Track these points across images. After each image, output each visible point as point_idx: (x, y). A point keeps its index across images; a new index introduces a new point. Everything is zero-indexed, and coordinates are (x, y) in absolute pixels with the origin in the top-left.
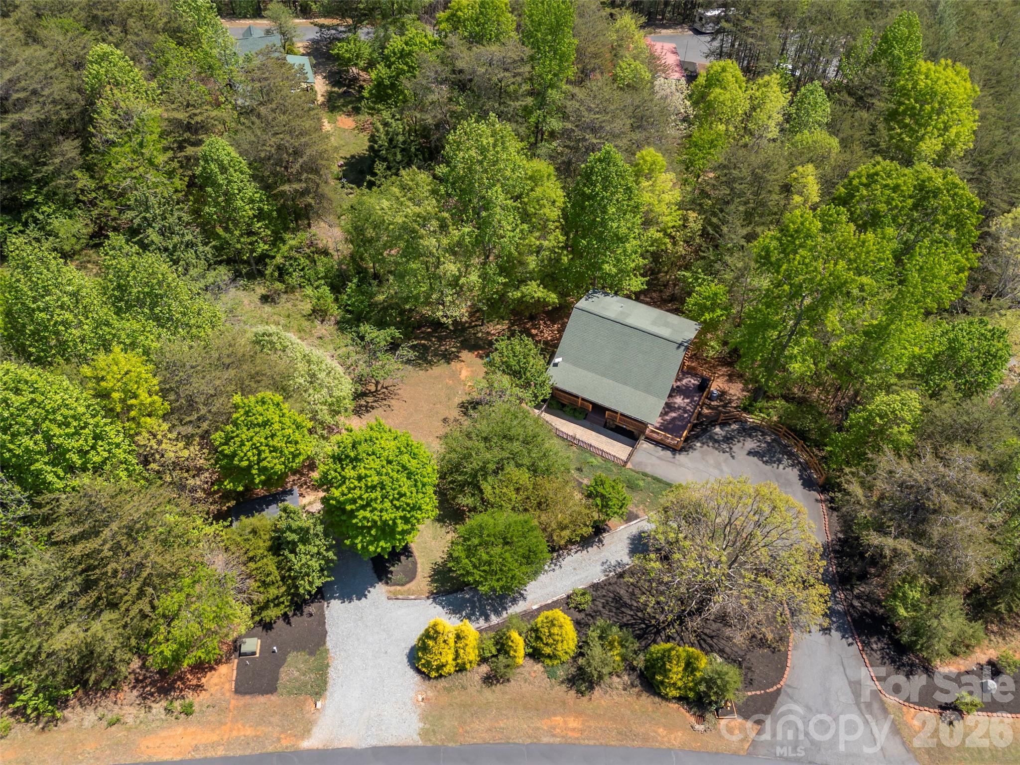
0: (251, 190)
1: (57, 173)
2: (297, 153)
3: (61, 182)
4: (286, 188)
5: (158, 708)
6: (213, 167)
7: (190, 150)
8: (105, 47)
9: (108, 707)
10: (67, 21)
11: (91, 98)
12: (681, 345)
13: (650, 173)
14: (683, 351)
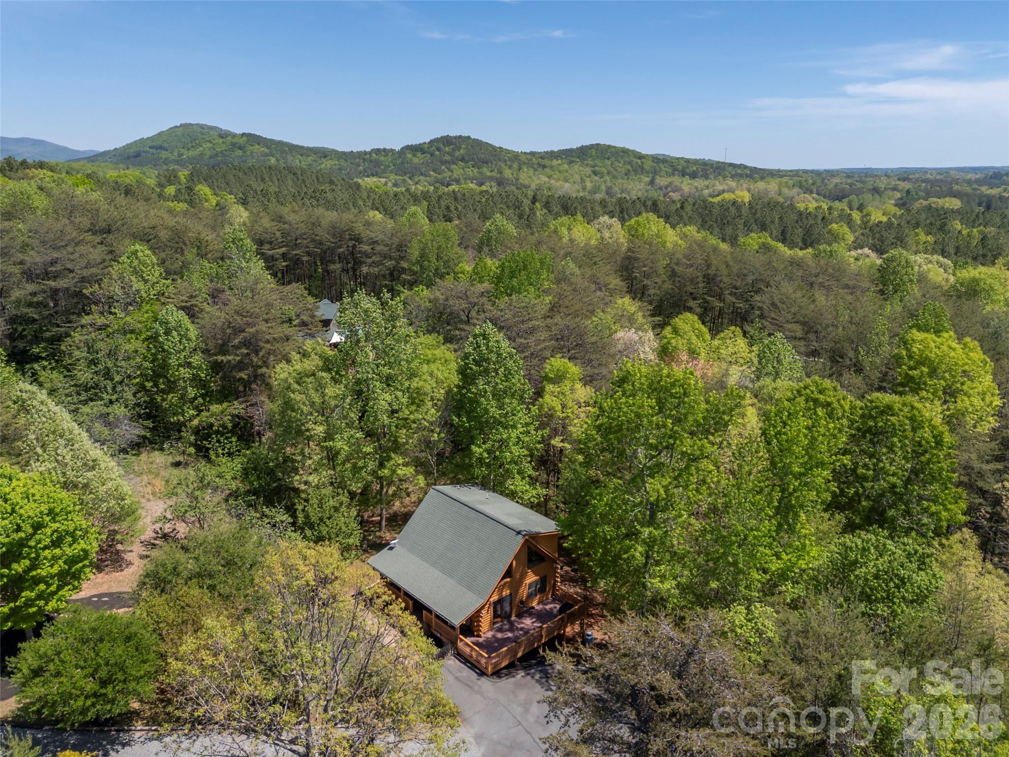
8: (138, 247)
12: (519, 533)
13: (558, 379)
14: (520, 540)
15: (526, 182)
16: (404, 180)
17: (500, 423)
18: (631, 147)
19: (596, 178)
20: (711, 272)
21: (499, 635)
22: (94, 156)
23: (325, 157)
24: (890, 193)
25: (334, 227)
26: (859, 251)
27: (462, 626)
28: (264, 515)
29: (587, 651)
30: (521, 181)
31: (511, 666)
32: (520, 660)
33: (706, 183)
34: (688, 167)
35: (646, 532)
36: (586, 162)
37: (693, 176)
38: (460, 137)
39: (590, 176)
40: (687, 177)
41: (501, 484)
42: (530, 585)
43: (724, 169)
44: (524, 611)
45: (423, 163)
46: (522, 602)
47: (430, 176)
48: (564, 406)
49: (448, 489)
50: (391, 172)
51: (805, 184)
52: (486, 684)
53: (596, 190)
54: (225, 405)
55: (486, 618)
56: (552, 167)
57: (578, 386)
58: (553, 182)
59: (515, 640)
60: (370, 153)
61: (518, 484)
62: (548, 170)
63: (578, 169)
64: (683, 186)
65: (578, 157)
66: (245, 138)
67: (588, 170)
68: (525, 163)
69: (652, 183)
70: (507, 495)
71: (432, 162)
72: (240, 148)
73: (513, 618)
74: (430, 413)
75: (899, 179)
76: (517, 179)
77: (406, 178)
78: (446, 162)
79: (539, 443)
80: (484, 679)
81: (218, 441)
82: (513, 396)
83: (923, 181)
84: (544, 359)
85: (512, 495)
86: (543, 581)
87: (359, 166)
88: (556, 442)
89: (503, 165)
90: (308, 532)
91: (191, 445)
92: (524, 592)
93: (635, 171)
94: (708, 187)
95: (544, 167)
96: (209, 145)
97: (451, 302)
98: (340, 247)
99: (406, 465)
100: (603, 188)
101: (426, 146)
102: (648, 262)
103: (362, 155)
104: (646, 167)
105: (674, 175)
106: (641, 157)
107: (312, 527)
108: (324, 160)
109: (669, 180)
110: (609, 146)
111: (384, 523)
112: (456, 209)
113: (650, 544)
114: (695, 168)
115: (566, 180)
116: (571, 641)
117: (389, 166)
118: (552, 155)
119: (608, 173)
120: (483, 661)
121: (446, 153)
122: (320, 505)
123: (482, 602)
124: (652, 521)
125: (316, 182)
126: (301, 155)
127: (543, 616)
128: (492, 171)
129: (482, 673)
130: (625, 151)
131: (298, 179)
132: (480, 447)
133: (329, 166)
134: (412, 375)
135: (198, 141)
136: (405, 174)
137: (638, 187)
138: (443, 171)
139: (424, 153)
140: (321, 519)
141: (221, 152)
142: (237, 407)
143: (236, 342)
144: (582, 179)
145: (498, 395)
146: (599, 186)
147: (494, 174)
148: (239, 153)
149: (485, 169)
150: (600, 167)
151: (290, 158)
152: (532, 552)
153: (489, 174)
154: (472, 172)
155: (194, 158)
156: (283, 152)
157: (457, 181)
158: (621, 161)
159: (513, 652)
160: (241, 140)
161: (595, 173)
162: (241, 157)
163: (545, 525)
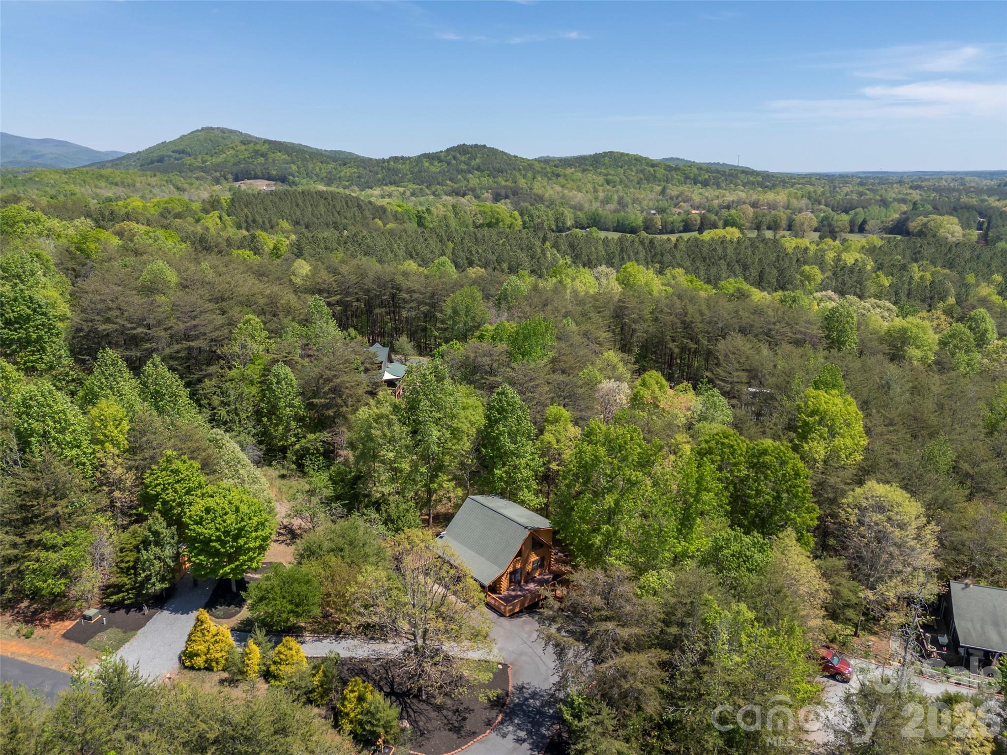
0: (296, 400)
8: (251, 316)
12: (526, 528)
13: (557, 420)
14: (527, 533)
15: (540, 192)
16: (421, 189)
17: (514, 454)
18: (644, 155)
19: (608, 187)
20: (688, 319)
21: (513, 593)
22: (118, 159)
23: (345, 164)
24: (896, 205)
25: (379, 279)
26: (824, 293)
27: (490, 586)
28: (363, 514)
30: (535, 190)
31: (520, 611)
32: (526, 608)
33: (717, 193)
34: (700, 175)
35: (605, 528)
36: (599, 170)
37: (705, 184)
38: (476, 146)
39: (602, 185)
40: (699, 185)
41: (515, 495)
42: (534, 563)
43: (736, 177)
44: (529, 578)
45: (440, 172)
46: (528, 573)
47: (447, 185)
48: (558, 441)
49: (478, 498)
50: (409, 181)
51: (813, 194)
52: (504, 621)
53: (607, 201)
54: (318, 434)
55: (505, 583)
56: (565, 176)
57: (570, 425)
58: (566, 191)
59: (524, 596)
60: (388, 161)
61: (527, 495)
62: (561, 179)
63: (591, 178)
64: (693, 196)
65: (592, 165)
66: (267, 146)
67: (601, 179)
68: (539, 172)
69: (663, 192)
70: (519, 503)
71: (448, 171)
72: (262, 155)
73: (522, 583)
74: (467, 445)
75: (911, 188)
76: (531, 189)
77: (424, 187)
78: (462, 171)
79: (541, 467)
80: (502, 619)
81: (311, 460)
82: (523, 435)
83: (935, 190)
84: (545, 406)
85: (522, 503)
86: (542, 559)
87: (377, 174)
88: (554, 466)
89: (517, 174)
90: (390, 526)
91: (294, 463)
92: (529, 568)
93: (648, 180)
94: (718, 197)
95: (558, 176)
96: (232, 152)
97: (480, 359)
98: (384, 295)
99: (449, 480)
100: (616, 197)
101: (443, 154)
102: (637, 311)
103: (381, 163)
104: (659, 175)
105: (685, 183)
106: (653, 164)
107: (392, 522)
108: (343, 168)
109: (681, 188)
110: (622, 154)
111: (431, 520)
112: (477, 252)
114: (707, 176)
115: (579, 190)
117: (406, 175)
118: (566, 162)
119: (621, 182)
120: (502, 607)
121: (462, 161)
122: (397, 507)
123: (502, 571)
124: (608, 521)
125: (345, 207)
126: (322, 162)
127: (541, 583)
128: (507, 181)
129: (502, 615)
130: (638, 159)
131: (329, 204)
132: (500, 469)
133: (348, 174)
134: (454, 417)
135: (221, 148)
136: (422, 183)
137: (650, 197)
138: (459, 181)
139: (440, 161)
140: (399, 517)
141: (244, 159)
142: (325, 435)
143: (326, 389)
144: (594, 188)
145: (512, 435)
146: (611, 196)
147: (509, 184)
148: (262, 160)
149: (500, 179)
150: (613, 175)
151: (310, 166)
152: (535, 540)
153: (503, 183)
154: (486, 181)
155: (218, 165)
156: (304, 159)
157: (473, 190)
158: (634, 169)
159: (523, 603)
160: (263, 147)
161: (608, 182)
162: (263, 164)
163: (543, 523)
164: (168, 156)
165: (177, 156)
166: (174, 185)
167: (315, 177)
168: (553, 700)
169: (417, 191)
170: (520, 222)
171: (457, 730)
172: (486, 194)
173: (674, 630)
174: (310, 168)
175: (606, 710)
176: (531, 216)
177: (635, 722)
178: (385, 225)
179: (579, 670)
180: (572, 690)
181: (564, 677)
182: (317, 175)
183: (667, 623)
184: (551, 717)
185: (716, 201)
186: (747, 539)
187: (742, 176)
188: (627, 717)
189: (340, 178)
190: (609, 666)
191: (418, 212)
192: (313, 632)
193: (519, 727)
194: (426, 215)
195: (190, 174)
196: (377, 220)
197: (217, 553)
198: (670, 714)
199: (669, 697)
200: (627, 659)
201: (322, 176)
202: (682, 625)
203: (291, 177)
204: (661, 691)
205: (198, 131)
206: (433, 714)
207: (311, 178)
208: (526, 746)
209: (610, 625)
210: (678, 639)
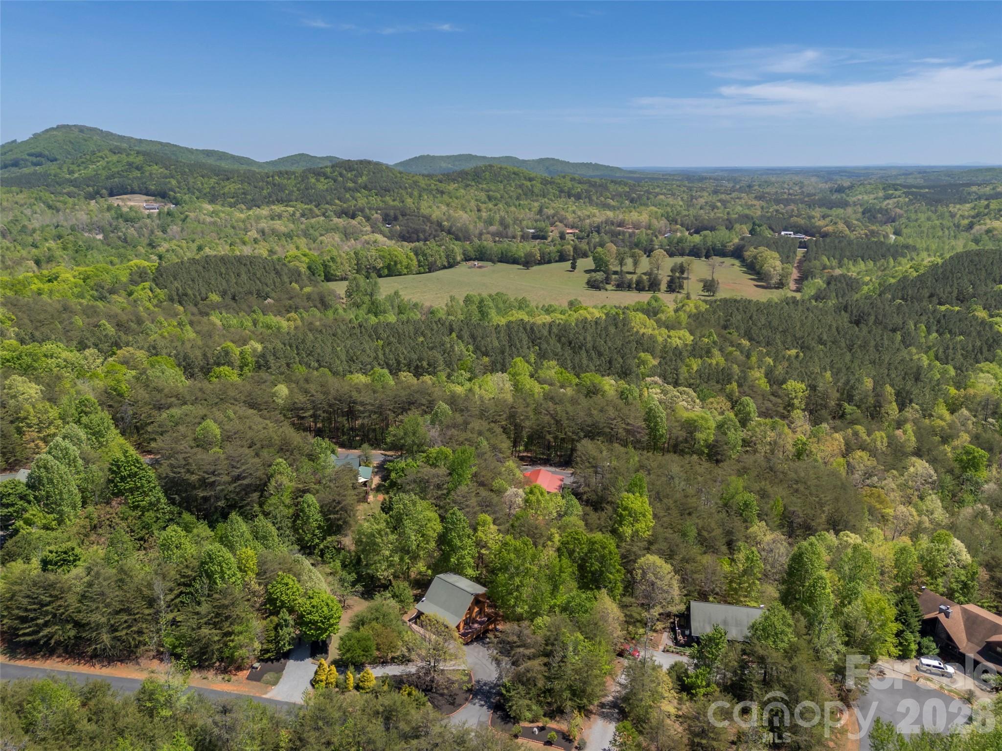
0: (318, 516)
1: (248, 504)
2: (339, 503)
3: (248, 508)
4: (332, 516)
5: (220, 677)
6: (306, 506)
7: (300, 499)
8: (281, 460)
9: (205, 673)
10: (272, 450)
11: (270, 477)
12: (471, 594)
13: (484, 523)
14: (473, 597)
15: (427, 212)
16: (311, 209)
17: (461, 548)
19: (490, 205)
21: (467, 631)
23: (228, 179)
26: (652, 379)
29: (497, 633)
30: (422, 211)
31: (472, 641)
32: (475, 639)
36: (481, 186)
37: (578, 197)
38: (362, 162)
39: (485, 203)
40: (573, 200)
41: (462, 571)
42: (476, 612)
43: (606, 188)
44: (474, 621)
45: (327, 190)
46: (474, 618)
47: (335, 205)
48: (486, 535)
50: (297, 199)
52: (465, 648)
53: (491, 221)
54: (333, 537)
55: (462, 625)
56: (449, 193)
57: (491, 525)
58: (451, 211)
59: (472, 632)
60: (272, 175)
61: (468, 572)
62: (445, 197)
63: (473, 195)
64: (567, 214)
65: (474, 180)
66: (141, 157)
67: (483, 196)
68: (424, 189)
69: (540, 210)
71: (336, 189)
72: (137, 168)
73: (471, 624)
74: (433, 544)
76: (418, 209)
77: (313, 207)
78: (350, 189)
79: (476, 553)
80: (464, 646)
81: (328, 552)
82: (466, 536)
84: (477, 516)
85: (466, 576)
86: (481, 610)
87: (263, 190)
88: (483, 551)
89: (403, 192)
92: (474, 615)
93: (526, 196)
94: (589, 216)
95: (442, 193)
99: (423, 566)
100: (498, 217)
101: (329, 170)
104: (536, 190)
105: (560, 197)
107: (397, 597)
108: (227, 183)
109: (556, 205)
113: (516, 598)
114: (579, 190)
115: (464, 209)
116: (491, 630)
117: (293, 192)
119: (502, 199)
121: (348, 179)
123: (460, 620)
124: (517, 590)
126: (203, 176)
127: (480, 623)
128: (394, 200)
129: (463, 644)
132: (454, 558)
133: (233, 190)
136: (311, 202)
137: (528, 216)
138: (348, 200)
139: (327, 178)
141: (118, 173)
143: (338, 508)
144: (478, 206)
145: (460, 538)
146: (494, 216)
147: (396, 203)
148: (137, 174)
149: (388, 198)
150: (494, 191)
151: (191, 180)
152: (477, 601)
153: (392, 203)
154: (375, 201)
155: (89, 179)
156: (183, 173)
157: (362, 210)
158: (513, 184)
159: (472, 636)
160: (138, 159)
161: (490, 198)
162: (140, 178)
163: (481, 590)
164: (22, 160)
165: (34, 159)
166: (44, 203)
167: (197, 193)
168: (497, 685)
169: (307, 212)
170: (415, 262)
171: (453, 704)
172: (375, 215)
173: (549, 648)
174: (191, 184)
175: (521, 687)
176: (424, 255)
177: (534, 691)
178: (301, 289)
179: (508, 671)
180: (505, 680)
181: (500, 674)
182: (199, 190)
183: (547, 645)
184: (495, 694)
185: (588, 221)
186: (584, 596)
187: (612, 187)
188: (530, 689)
189: (224, 194)
190: (522, 668)
191: (324, 261)
192: (369, 663)
193: (480, 700)
194: (331, 264)
195: (59, 188)
196: (293, 284)
197: (319, 628)
198: (549, 685)
199: (548, 679)
200: (529, 664)
201: (205, 191)
202: (553, 645)
203: (172, 193)
204: (545, 676)
205: (52, 129)
206: (440, 698)
207: (194, 194)
208: (485, 707)
209: (521, 650)
210: (551, 651)
